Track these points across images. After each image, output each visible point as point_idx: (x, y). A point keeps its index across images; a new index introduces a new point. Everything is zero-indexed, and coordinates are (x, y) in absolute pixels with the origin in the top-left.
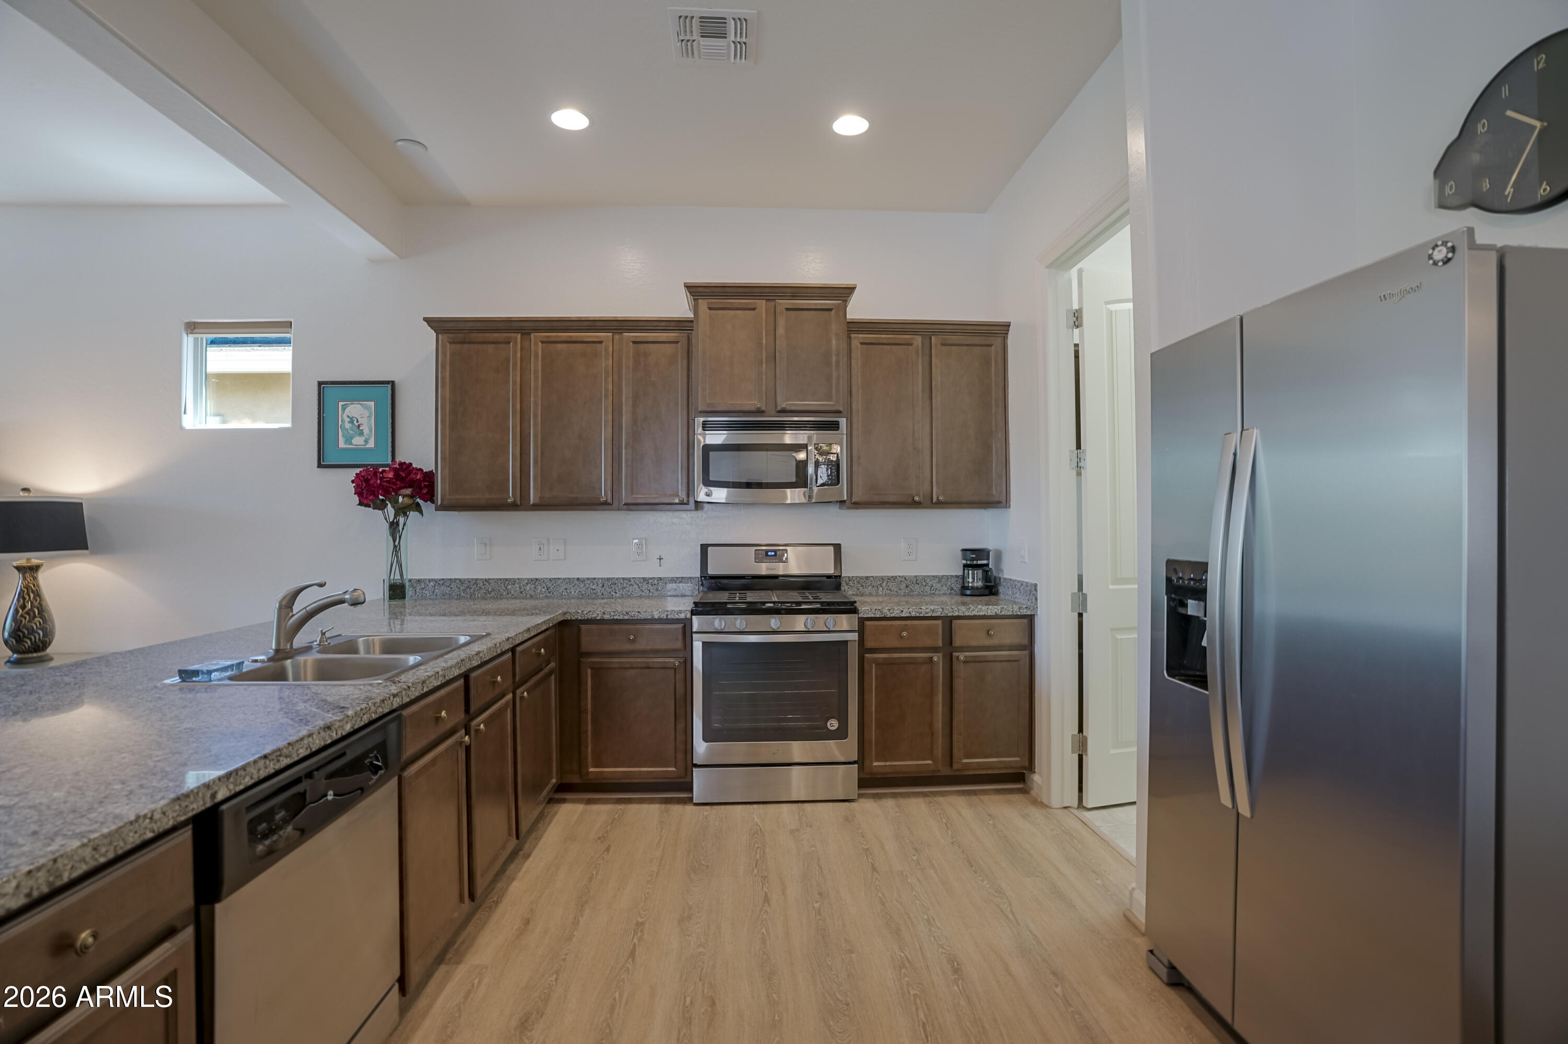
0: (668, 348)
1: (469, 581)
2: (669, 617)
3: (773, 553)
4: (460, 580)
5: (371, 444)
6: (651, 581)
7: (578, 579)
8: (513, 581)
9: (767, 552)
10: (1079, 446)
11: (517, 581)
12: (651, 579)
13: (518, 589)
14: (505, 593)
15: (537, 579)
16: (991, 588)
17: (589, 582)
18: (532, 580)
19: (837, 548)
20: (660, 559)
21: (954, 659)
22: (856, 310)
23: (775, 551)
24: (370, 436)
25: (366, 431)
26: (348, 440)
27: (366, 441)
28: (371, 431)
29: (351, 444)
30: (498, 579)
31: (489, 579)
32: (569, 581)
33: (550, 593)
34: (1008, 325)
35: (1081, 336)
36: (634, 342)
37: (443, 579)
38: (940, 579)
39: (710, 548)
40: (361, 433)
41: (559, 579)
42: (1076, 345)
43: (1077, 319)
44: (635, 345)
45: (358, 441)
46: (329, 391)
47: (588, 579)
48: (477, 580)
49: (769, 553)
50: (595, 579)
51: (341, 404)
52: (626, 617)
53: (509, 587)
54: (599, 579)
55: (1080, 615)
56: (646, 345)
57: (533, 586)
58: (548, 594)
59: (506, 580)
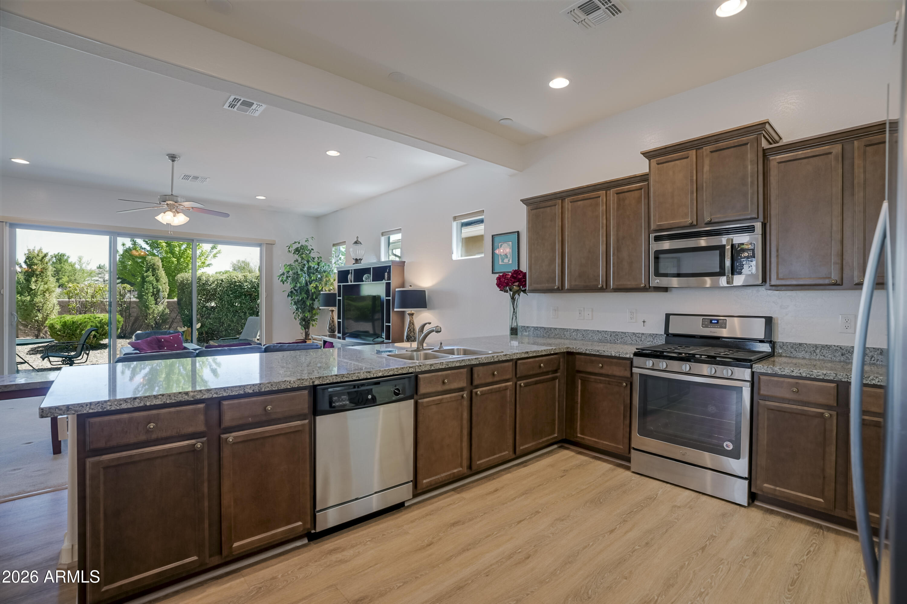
0: (636, 193)
1: (548, 328)
2: (621, 356)
3: (716, 322)
4: (544, 328)
5: (510, 262)
6: (637, 335)
7: (598, 331)
8: (566, 330)
9: (711, 320)
11: (569, 330)
12: (638, 334)
13: (569, 334)
14: (563, 336)
15: (578, 330)
17: (604, 333)
18: (576, 330)
19: (769, 319)
20: (644, 322)
23: (718, 320)
24: (510, 258)
25: (509, 256)
26: (503, 261)
27: (509, 261)
28: (510, 256)
29: (504, 262)
30: (560, 328)
31: (556, 328)
32: (593, 331)
33: (584, 337)
36: (617, 194)
37: (537, 327)
39: (671, 316)
40: (507, 257)
41: (589, 330)
44: (618, 195)
45: (506, 261)
46: (496, 239)
47: (603, 331)
48: (551, 328)
49: (713, 322)
50: (606, 331)
51: (500, 244)
52: (597, 353)
53: (565, 333)
54: (609, 332)
56: (623, 194)
57: (576, 333)
58: (583, 338)
59: (564, 329)
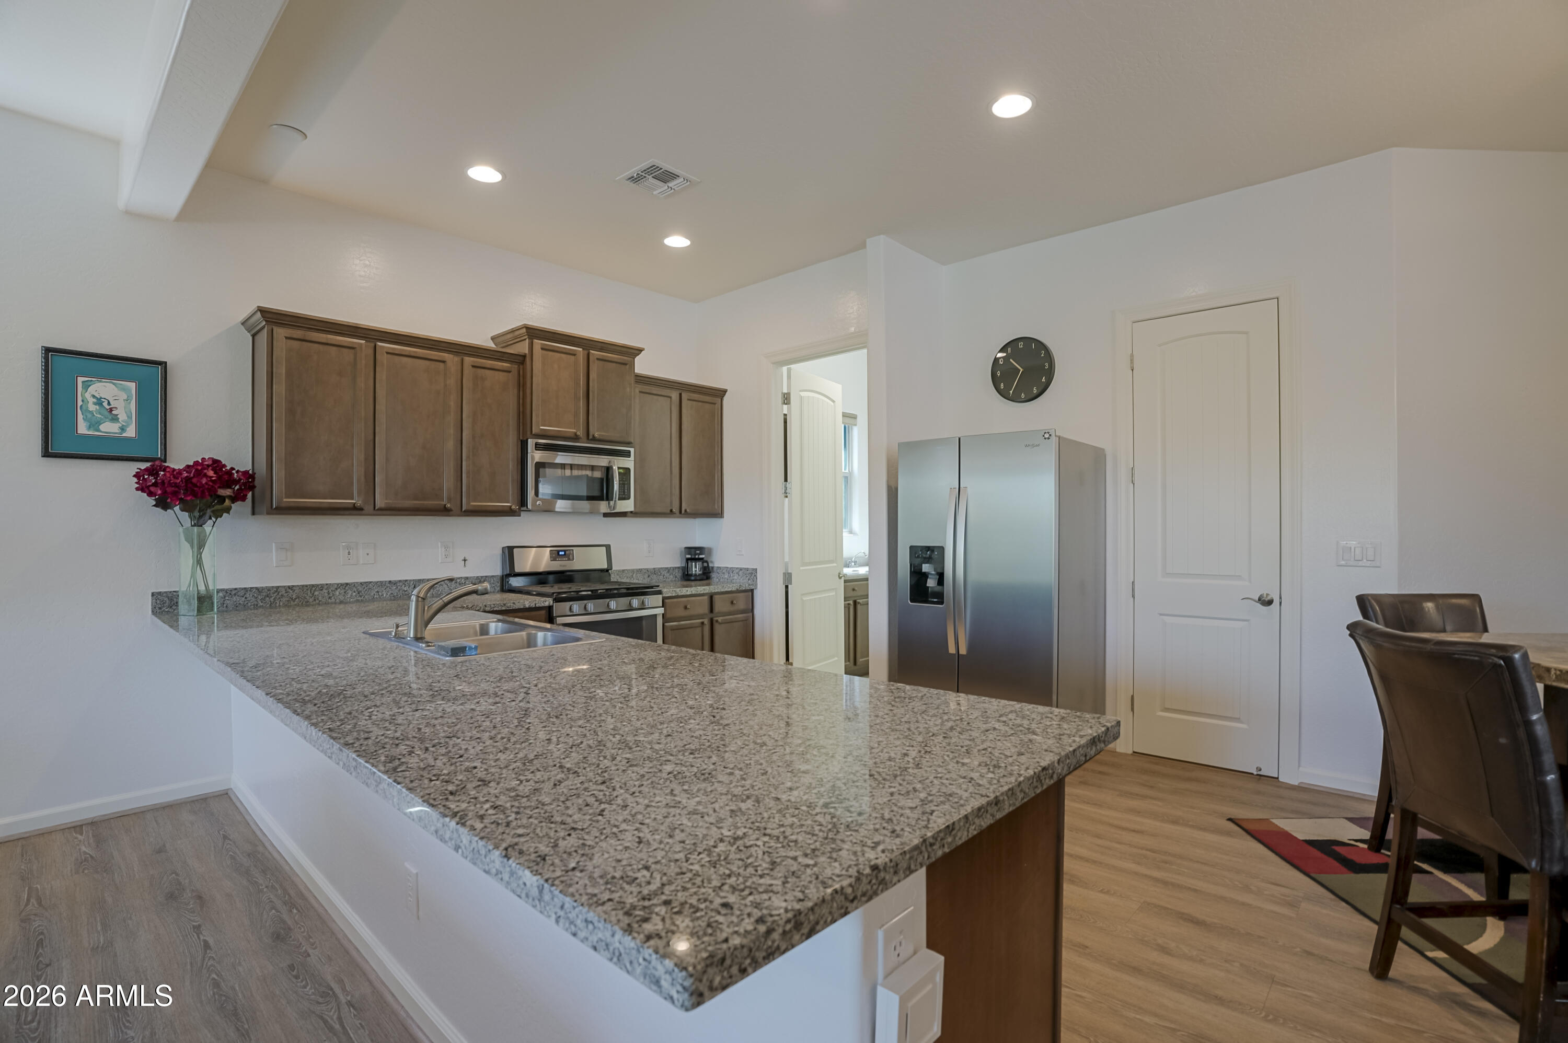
0: (501, 376)
1: (269, 589)
2: (537, 605)
3: (563, 553)
4: (257, 588)
5: (131, 432)
6: (458, 581)
7: (390, 581)
8: (321, 587)
9: (558, 552)
10: (786, 480)
11: (326, 587)
12: (459, 578)
13: (326, 594)
14: (311, 600)
15: (347, 584)
16: (706, 575)
17: (401, 584)
18: (342, 585)
19: (608, 547)
20: (465, 560)
21: (714, 622)
22: (642, 366)
23: (565, 551)
24: (128, 423)
25: (122, 417)
26: (94, 425)
27: (123, 429)
28: (130, 417)
29: (99, 431)
30: (303, 586)
31: (293, 586)
32: (381, 584)
33: (361, 596)
34: (725, 391)
35: (789, 410)
36: (473, 366)
37: (236, 589)
38: (668, 570)
39: (515, 550)
40: (115, 419)
41: (371, 582)
42: (785, 415)
43: (786, 399)
44: (474, 369)
45: (109, 427)
46: (61, 361)
47: (400, 581)
48: (278, 587)
49: (561, 553)
50: (406, 581)
51: (80, 379)
53: (316, 593)
54: (410, 581)
55: (787, 587)
56: (483, 370)
57: (343, 591)
58: (359, 598)
59: (313, 586)
